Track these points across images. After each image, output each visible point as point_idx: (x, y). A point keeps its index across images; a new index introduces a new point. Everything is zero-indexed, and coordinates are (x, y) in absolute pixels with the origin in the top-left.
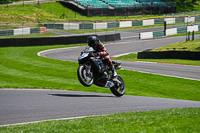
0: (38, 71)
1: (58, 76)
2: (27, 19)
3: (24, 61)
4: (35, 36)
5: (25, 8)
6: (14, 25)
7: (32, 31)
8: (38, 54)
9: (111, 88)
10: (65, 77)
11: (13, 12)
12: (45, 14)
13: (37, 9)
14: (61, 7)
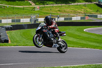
0: (84, 39)
1: (94, 42)
2: (79, 12)
3: (77, 33)
4: (83, 21)
5: (78, 6)
6: (72, 15)
7: (81, 18)
8: (84, 30)
9: (57, 48)
10: (98, 43)
11: (72, 8)
12: (88, 10)
13: (84, 7)
14: (96, 6)
